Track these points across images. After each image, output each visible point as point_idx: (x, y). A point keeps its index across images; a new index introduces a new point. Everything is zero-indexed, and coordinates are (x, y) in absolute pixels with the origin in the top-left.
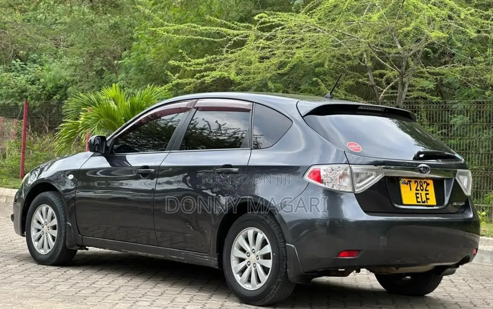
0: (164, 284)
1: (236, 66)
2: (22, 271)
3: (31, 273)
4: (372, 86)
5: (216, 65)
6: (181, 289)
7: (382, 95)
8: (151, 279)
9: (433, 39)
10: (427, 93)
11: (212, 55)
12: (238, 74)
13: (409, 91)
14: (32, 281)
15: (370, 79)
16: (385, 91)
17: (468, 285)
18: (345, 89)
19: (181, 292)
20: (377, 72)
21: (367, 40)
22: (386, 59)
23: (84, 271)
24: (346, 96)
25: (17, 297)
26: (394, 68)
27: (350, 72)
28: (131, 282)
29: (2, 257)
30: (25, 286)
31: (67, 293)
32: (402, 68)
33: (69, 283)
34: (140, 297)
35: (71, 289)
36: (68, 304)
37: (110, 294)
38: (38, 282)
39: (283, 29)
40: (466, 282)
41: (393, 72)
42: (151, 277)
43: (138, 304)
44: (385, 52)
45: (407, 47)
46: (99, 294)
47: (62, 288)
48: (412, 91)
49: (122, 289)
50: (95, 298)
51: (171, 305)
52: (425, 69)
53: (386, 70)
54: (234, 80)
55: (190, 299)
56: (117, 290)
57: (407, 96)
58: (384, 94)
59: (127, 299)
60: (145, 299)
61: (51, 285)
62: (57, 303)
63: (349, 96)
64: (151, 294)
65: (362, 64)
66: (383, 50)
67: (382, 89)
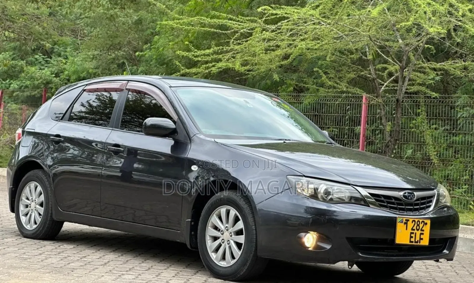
0: (153, 260)
1: (241, 58)
2: (18, 244)
3: (26, 246)
4: (374, 79)
5: (223, 56)
6: (168, 265)
7: (383, 88)
8: (142, 255)
9: (433, 34)
10: (427, 87)
11: (219, 46)
12: (243, 65)
13: (409, 85)
14: (25, 253)
15: (371, 72)
16: (386, 84)
17: (455, 271)
18: (347, 82)
19: (168, 268)
20: (380, 66)
21: (368, 33)
22: (387, 53)
23: (78, 246)
24: (347, 88)
25: (6, 267)
26: (396, 63)
27: (352, 66)
28: (121, 257)
29: (2, 231)
30: (16, 258)
31: (56, 265)
32: (403, 62)
33: (61, 257)
34: (127, 271)
35: (61, 262)
36: (54, 275)
37: (98, 267)
38: (30, 255)
39: (288, 22)
40: (453, 268)
41: (395, 66)
42: (142, 254)
43: (123, 277)
44: (386, 46)
45: (408, 41)
46: (88, 266)
47: (54, 260)
48: (413, 85)
49: (111, 263)
50: (83, 270)
51: (156, 279)
52: (426, 65)
53: (389, 65)
54: (239, 71)
55: (176, 274)
56: (106, 264)
57: (407, 89)
58: (384, 88)
59: (114, 272)
60: (132, 273)
61: (43, 257)
62: (44, 274)
63: (350, 88)
64: (138, 268)
65: (363, 57)
66: (384, 44)
67: (383, 83)
